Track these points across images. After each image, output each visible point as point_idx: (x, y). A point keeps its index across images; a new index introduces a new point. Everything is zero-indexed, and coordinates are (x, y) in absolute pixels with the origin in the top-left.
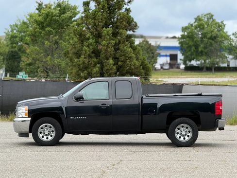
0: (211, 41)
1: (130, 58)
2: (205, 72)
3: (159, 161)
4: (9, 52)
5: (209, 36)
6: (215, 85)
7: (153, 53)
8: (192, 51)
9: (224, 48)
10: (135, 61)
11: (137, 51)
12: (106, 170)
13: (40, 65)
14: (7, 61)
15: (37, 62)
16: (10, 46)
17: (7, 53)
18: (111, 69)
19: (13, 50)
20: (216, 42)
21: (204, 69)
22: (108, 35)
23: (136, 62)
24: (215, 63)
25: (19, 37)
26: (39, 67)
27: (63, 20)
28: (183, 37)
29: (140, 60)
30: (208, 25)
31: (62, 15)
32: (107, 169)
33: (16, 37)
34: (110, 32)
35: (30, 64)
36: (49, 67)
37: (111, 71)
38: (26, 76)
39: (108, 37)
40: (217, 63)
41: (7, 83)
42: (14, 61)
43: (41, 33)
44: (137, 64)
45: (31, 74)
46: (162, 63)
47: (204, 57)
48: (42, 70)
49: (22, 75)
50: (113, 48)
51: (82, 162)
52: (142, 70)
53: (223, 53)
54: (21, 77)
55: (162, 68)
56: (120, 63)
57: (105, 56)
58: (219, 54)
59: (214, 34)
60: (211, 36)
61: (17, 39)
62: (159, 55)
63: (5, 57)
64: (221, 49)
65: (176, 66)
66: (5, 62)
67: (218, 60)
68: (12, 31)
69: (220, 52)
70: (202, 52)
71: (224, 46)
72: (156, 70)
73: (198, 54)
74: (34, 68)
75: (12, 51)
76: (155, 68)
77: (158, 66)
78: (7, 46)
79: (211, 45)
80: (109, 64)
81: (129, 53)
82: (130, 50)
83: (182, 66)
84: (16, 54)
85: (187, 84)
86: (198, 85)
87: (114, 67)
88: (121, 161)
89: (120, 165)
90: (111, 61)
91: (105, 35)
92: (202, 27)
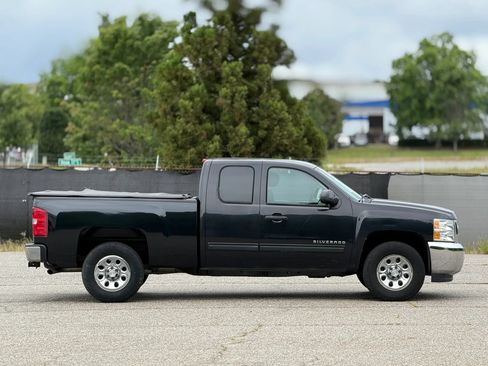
0: (450, 87)
1: (281, 120)
2: (439, 149)
3: (337, 326)
4: (45, 114)
5: (445, 77)
6: (454, 174)
7: (334, 113)
8: (413, 107)
9: (477, 101)
10: (291, 127)
11: (296, 107)
12: (228, 344)
13: (106, 139)
14: (41, 132)
15: (100, 134)
16: (48, 101)
17: (42, 116)
18: (244, 144)
19: (54, 110)
20: (461, 90)
21: (438, 144)
22: (233, 75)
23: (294, 130)
24: (460, 131)
25: (67, 85)
26: (103, 144)
27: (148, 48)
28: (394, 79)
29: (302, 127)
30: (444, 56)
31: (147, 38)
32: (231, 341)
33: (59, 84)
34: (238, 69)
35: (85, 138)
36: (122, 142)
37: (244, 149)
38: (77, 160)
39: (235, 80)
40: (464, 132)
41: (36, 174)
42: (55, 133)
43: (103, 74)
44: (296, 134)
45: (87, 156)
46: (352, 133)
47: (437, 121)
48: (110, 150)
49: (68, 160)
50: (244, 102)
51: (181, 329)
52: (307, 147)
53: (475, 110)
54: (68, 164)
55: (352, 142)
56: (262, 133)
57: (231, 118)
58: (466, 112)
59: (456, 74)
60: (451, 78)
61: (62, 88)
62: (348, 117)
63: (38, 123)
64: (472, 104)
65: (381, 138)
66: (38, 134)
67: (464, 126)
68: (54, 71)
69: (469, 108)
70: (432, 110)
71: (477, 97)
72: (340, 146)
73: (423, 115)
74: (92, 145)
75: (52, 113)
76: (339, 144)
77: (344, 139)
78: (43, 102)
79: (451, 95)
80: (239, 134)
81: (277, 111)
82: (280, 104)
83: (394, 139)
84: (60, 118)
85: (399, 173)
86: (421, 174)
87: (250, 141)
88: (260, 326)
89: (257, 334)
90: (243, 129)
91: (228, 76)
92: (431, 60)
